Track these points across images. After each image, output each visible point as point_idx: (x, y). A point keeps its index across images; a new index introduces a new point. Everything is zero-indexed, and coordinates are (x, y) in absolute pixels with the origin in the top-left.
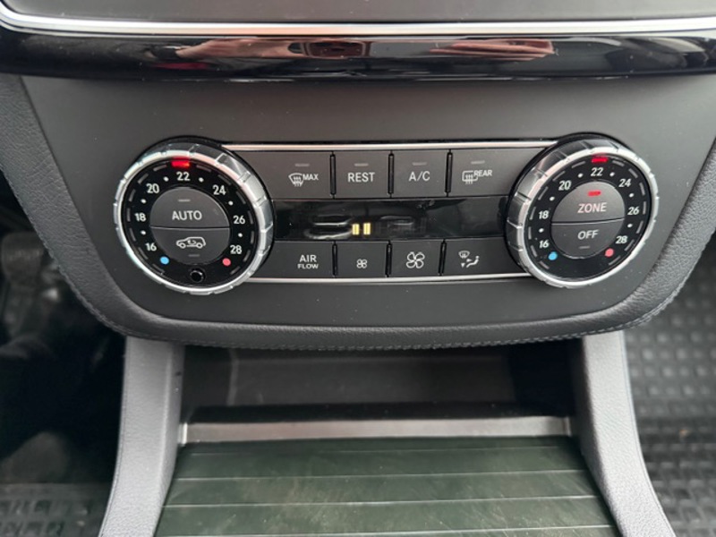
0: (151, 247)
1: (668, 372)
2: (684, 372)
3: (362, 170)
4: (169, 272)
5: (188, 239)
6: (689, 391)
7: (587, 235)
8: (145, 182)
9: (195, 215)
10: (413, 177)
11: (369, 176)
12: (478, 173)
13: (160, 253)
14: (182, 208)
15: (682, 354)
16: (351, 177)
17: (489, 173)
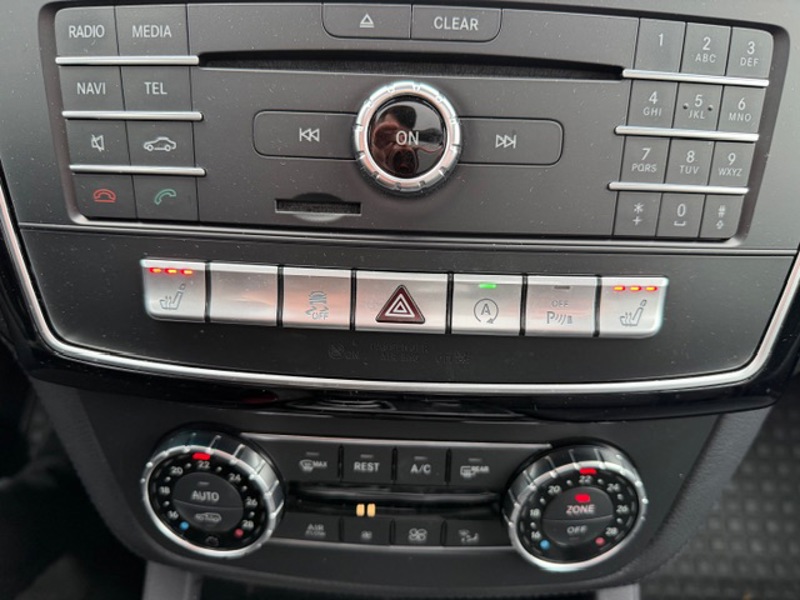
0: (173, 515)
1: (735, 526)
2: (753, 527)
3: (367, 461)
4: (187, 535)
5: (206, 515)
6: (757, 547)
7: (576, 530)
8: (171, 465)
9: (213, 497)
10: (414, 469)
11: (374, 466)
12: (475, 469)
13: (180, 520)
14: (202, 490)
15: (751, 507)
16: (357, 466)
17: (485, 469)
